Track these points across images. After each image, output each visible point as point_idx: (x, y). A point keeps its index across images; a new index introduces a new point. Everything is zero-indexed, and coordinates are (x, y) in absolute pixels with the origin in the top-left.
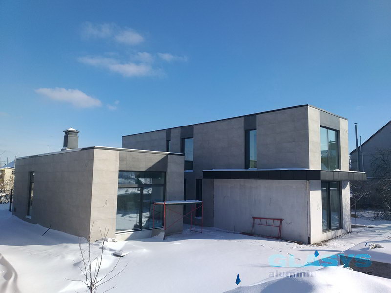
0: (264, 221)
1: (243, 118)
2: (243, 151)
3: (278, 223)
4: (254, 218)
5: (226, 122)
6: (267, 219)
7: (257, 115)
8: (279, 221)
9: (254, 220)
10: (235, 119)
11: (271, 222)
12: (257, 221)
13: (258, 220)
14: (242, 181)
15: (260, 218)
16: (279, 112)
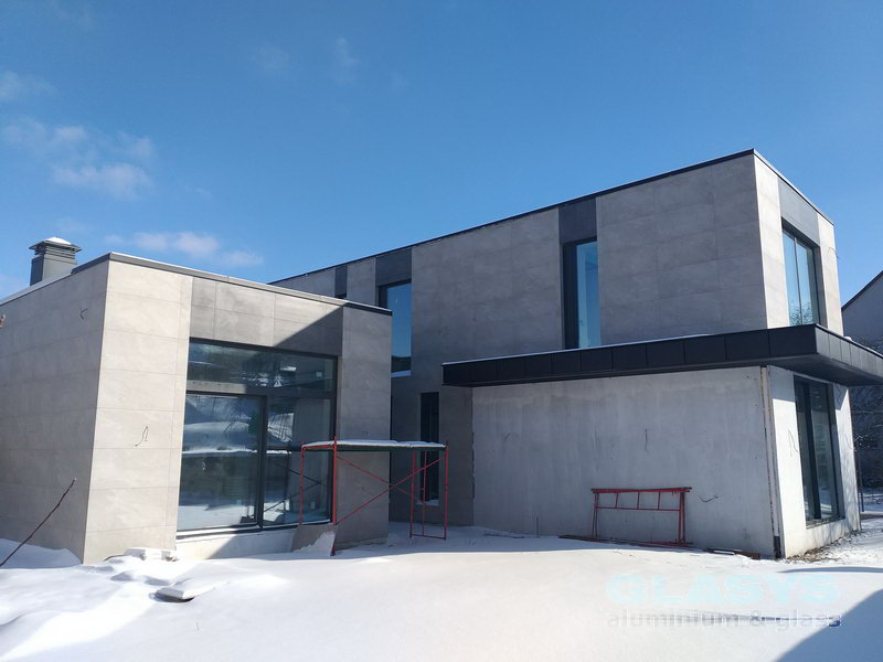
0: (628, 499)
1: (557, 210)
2: (559, 301)
3: (672, 500)
4: (597, 492)
5: (507, 227)
6: (638, 491)
7: (598, 199)
8: (677, 496)
9: (597, 499)
10: (532, 216)
11: (650, 499)
12: (606, 499)
13: (613, 495)
14: (558, 388)
15: (617, 491)
16: (664, 180)
